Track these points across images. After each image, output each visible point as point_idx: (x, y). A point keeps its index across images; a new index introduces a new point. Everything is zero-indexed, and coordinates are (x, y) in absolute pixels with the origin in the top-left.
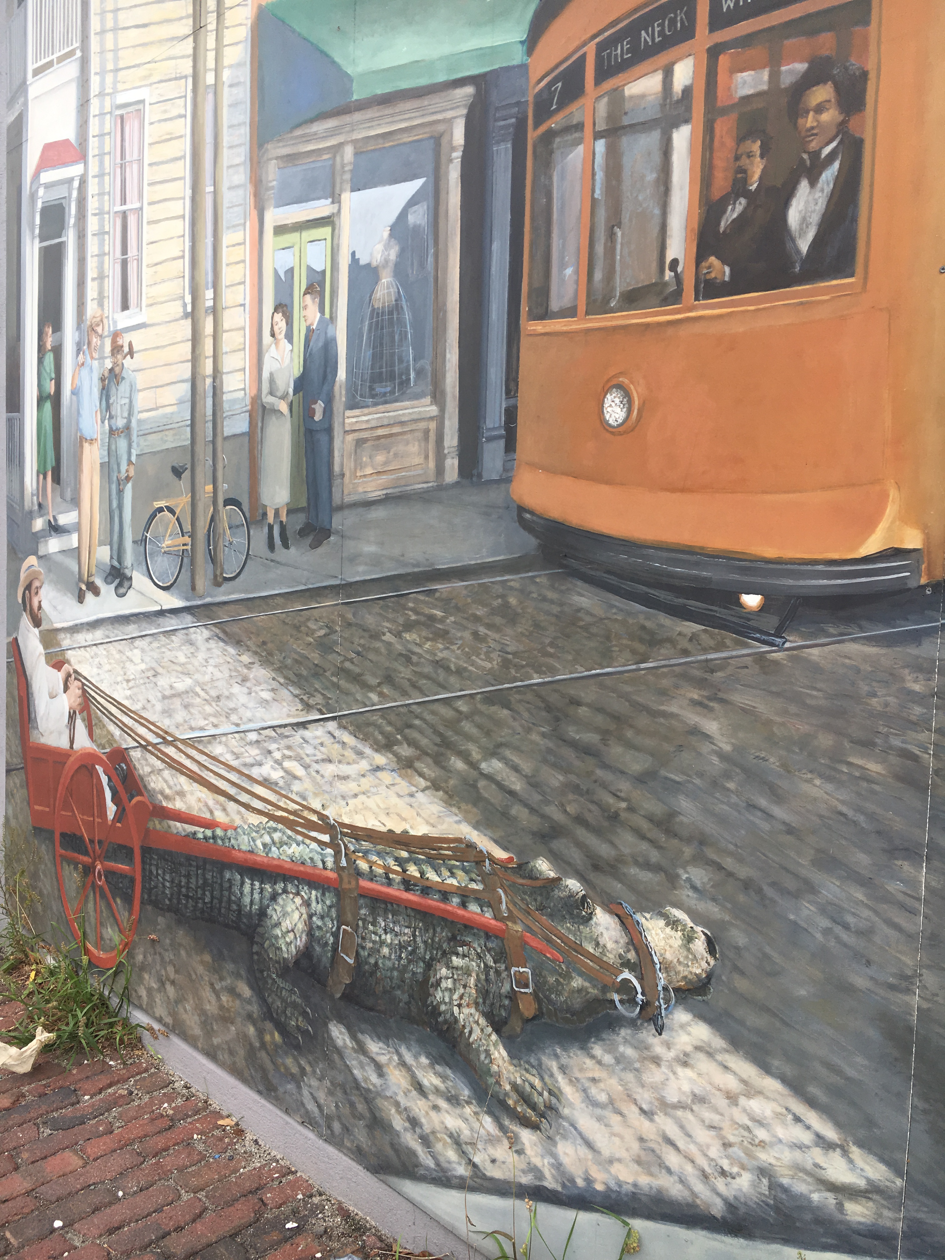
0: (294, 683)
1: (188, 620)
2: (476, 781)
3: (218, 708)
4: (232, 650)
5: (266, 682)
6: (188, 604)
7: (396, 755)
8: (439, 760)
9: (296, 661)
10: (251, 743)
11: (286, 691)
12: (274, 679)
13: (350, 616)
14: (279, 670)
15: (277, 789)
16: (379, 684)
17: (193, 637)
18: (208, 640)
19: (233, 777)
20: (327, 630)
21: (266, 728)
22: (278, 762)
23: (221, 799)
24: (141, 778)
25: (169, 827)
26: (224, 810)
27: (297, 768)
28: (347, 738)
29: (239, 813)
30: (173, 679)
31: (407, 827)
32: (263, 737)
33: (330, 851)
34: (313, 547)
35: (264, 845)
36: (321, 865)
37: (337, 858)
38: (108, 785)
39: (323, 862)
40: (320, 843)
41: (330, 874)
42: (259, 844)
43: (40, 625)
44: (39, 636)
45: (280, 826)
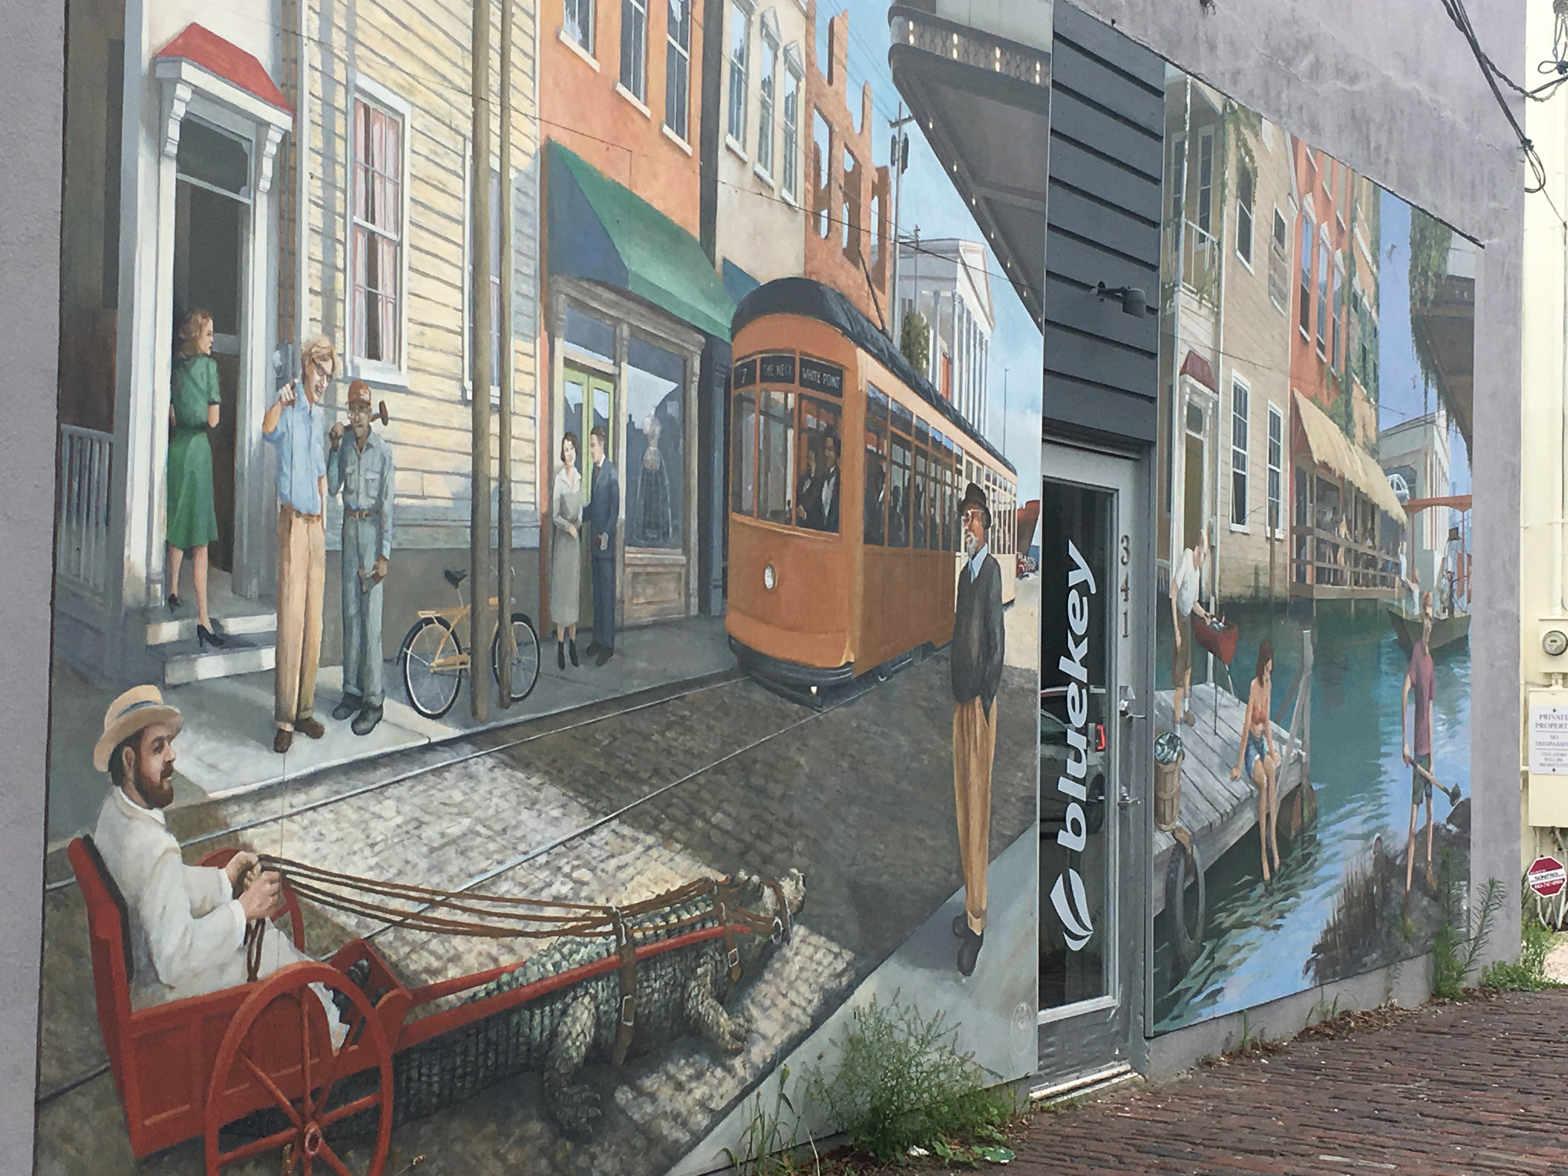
0: (582, 794)
1: (467, 750)
2: (708, 832)
3: (503, 842)
4: (520, 775)
5: (556, 800)
6: (467, 732)
7: (662, 832)
9: (584, 772)
10: (541, 867)
11: (575, 804)
12: (563, 795)
13: (627, 724)
14: (569, 785)
16: (650, 777)
17: (473, 769)
19: (521, 910)
20: (611, 739)
21: (556, 846)
22: (568, 876)
23: (507, 940)
24: (395, 965)
25: (438, 1006)
26: (511, 950)
27: (583, 874)
28: (626, 830)
29: (528, 945)
30: (445, 825)
31: (668, 886)
32: (553, 856)
33: (613, 937)
34: (599, 664)
35: (554, 965)
36: (605, 955)
37: (618, 940)
38: (334, 1001)
39: (608, 950)
40: (605, 935)
41: (613, 958)
42: (550, 967)
43: (170, 802)
44: (163, 821)
45: (570, 937)
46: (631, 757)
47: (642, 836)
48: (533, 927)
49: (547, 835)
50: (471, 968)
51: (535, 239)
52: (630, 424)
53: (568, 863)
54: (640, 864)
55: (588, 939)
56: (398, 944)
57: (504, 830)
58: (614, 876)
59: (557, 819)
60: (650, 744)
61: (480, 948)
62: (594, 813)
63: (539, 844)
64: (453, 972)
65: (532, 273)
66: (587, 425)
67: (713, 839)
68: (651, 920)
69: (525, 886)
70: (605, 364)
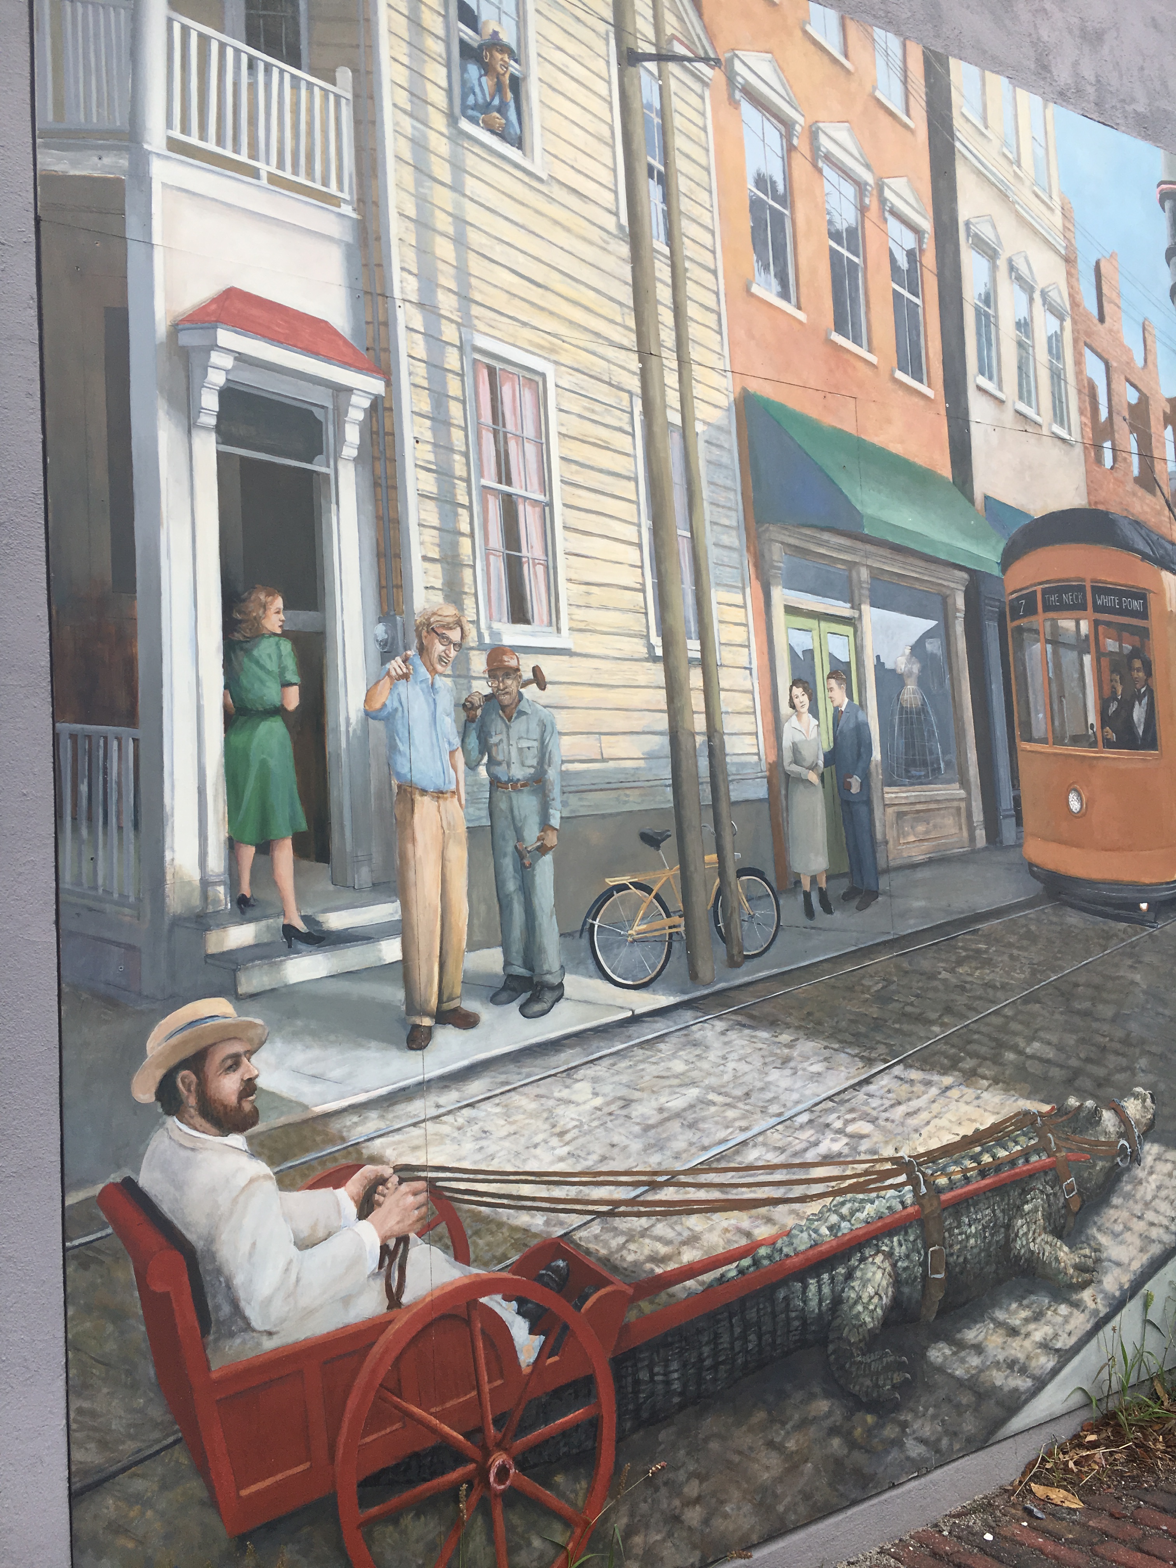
0: (851, 1044)
1: (688, 1016)
2: (1024, 1064)
3: (747, 1107)
4: (764, 1034)
5: (816, 1054)
6: (686, 997)
7: (960, 1070)
8: (996, 1060)
9: (852, 1021)
10: (802, 1127)
11: (843, 1055)
12: (825, 1048)
13: (905, 965)
14: (831, 1037)
15: (842, 1159)
16: (940, 1017)
17: (698, 1035)
18: (723, 1033)
19: (778, 1176)
20: (885, 983)
21: (821, 1102)
22: (840, 1131)
23: (763, 1210)
24: (606, 1261)
25: (672, 1296)
26: (769, 1220)
27: (863, 1127)
28: (915, 1075)
29: (792, 1212)
30: (663, 1100)
31: (977, 1125)
32: (817, 1114)
33: (908, 1188)
34: (860, 908)
35: (830, 1228)
36: (900, 1207)
37: (916, 1191)
38: (519, 1313)
39: (902, 1203)
40: (897, 1187)
41: (910, 1210)
42: (824, 1231)
43: (254, 1124)
44: (245, 1147)
45: (849, 1196)
46: (913, 999)
47: (936, 1078)
48: (797, 1191)
49: (808, 1092)
50: (712, 1248)
51: (735, 491)
52: (879, 665)
53: (839, 1118)
54: (936, 1107)
55: (874, 1195)
56: (606, 1236)
57: (747, 1095)
58: (902, 1124)
59: (819, 1074)
60: (935, 983)
61: (725, 1224)
62: (869, 1062)
63: (797, 1103)
64: (689, 1256)
65: (735, 524)
66: (822, 669)
67: (1029, 1069)
68: (956, 1163)
69: (782, 1150)
70: (842, 608)
